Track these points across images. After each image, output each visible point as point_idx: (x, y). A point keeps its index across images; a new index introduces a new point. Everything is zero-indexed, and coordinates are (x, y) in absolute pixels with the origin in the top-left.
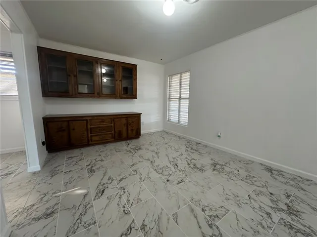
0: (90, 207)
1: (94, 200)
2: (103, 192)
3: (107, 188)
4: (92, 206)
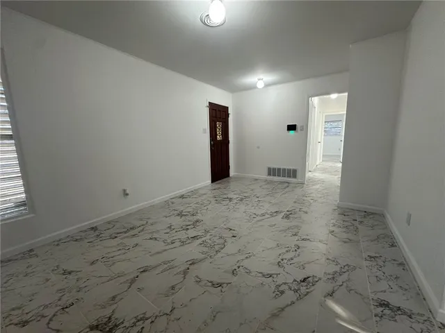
0: (329, 274)
1: (320, 279)
2: (304, 280)
3: (295, 281)
4: (325, 273)
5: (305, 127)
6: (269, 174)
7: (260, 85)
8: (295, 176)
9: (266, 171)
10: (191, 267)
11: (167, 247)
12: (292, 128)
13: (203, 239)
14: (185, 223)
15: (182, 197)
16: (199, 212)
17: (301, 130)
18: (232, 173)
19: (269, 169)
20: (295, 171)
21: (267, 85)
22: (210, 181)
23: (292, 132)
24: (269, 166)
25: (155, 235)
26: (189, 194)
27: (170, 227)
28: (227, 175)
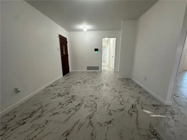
2: (133, 106)
4: (135, 102)
5: (101, 50)
6: (88, 69)
7: (85, 30)
8: (98, 69)
9: (86, 68)
10: (91, 120)
11: (69, 115)
12: (96, 50)
13: (84, 104)
14: (67, 99)
15: (52, 86)
16: (69, 92)
17: (100, 51)
18: (70, 70)
19: (88, 67)
20: (98, 67)
21: (88, 30)
22: (62, 75)
23: (96, 52)
24: (88, 66)
25: (55, 111)
26: (55, 83)
27: (60, 104)
28: (68, 71)
